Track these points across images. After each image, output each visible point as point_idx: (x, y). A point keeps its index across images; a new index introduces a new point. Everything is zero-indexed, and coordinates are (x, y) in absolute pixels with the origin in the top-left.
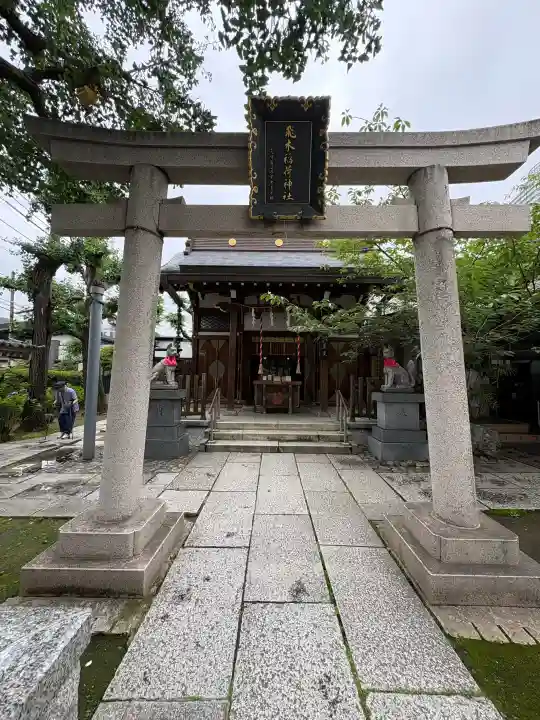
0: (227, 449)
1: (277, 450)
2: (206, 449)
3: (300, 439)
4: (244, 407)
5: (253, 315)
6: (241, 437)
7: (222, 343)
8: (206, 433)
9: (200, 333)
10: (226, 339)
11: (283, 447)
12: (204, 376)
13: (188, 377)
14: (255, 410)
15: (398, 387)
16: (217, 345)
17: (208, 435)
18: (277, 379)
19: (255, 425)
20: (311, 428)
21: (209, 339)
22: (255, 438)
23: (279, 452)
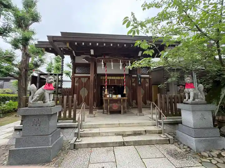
0: (89, 145)
1: (123, 144)
2: (75, 147)
3: (135, 134)
4: (98, 111)
5: (103, 63)
6: (99, 134)
7: (86, 79)
8: (75, 133)
9: (76, 75)
10: (89, 77)
11: (127, 142)
12: (75, 96)
13: (65, 97)
14: (103, 113)
15: (197, 100)
16: (84, 80)
17: (77, 135)
18: (114, 96)
19: (106, 124)
20: (140, 125)
21: (80, 77)
22: (107, 134)
23: (124, 145)
